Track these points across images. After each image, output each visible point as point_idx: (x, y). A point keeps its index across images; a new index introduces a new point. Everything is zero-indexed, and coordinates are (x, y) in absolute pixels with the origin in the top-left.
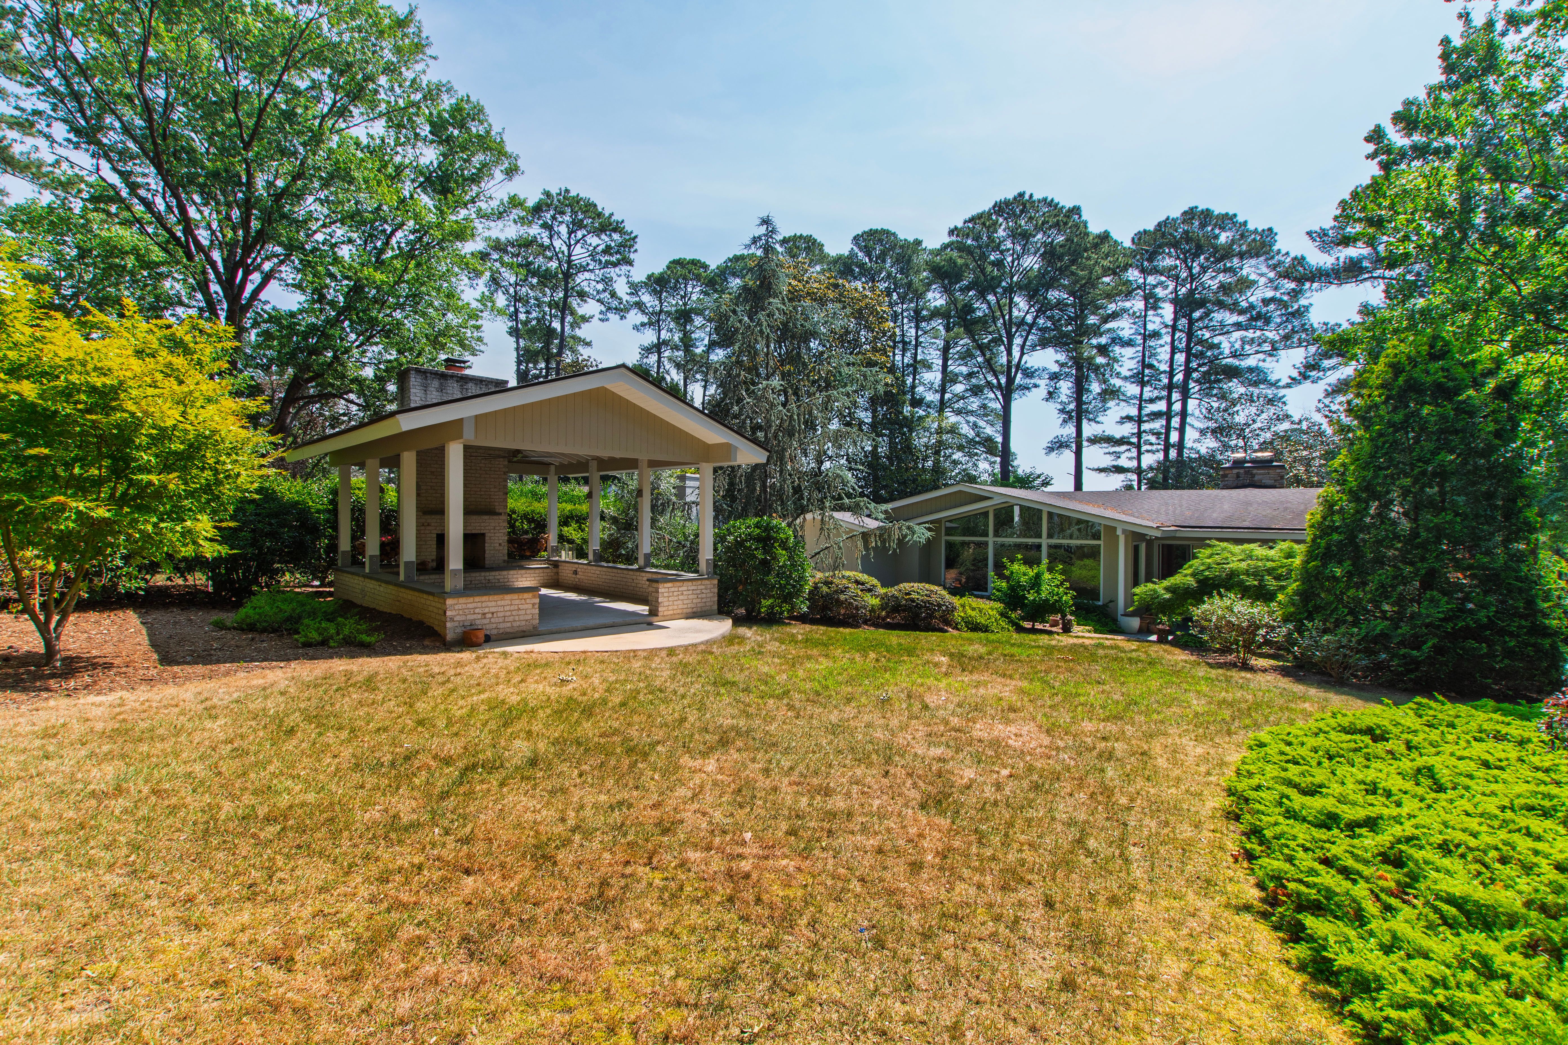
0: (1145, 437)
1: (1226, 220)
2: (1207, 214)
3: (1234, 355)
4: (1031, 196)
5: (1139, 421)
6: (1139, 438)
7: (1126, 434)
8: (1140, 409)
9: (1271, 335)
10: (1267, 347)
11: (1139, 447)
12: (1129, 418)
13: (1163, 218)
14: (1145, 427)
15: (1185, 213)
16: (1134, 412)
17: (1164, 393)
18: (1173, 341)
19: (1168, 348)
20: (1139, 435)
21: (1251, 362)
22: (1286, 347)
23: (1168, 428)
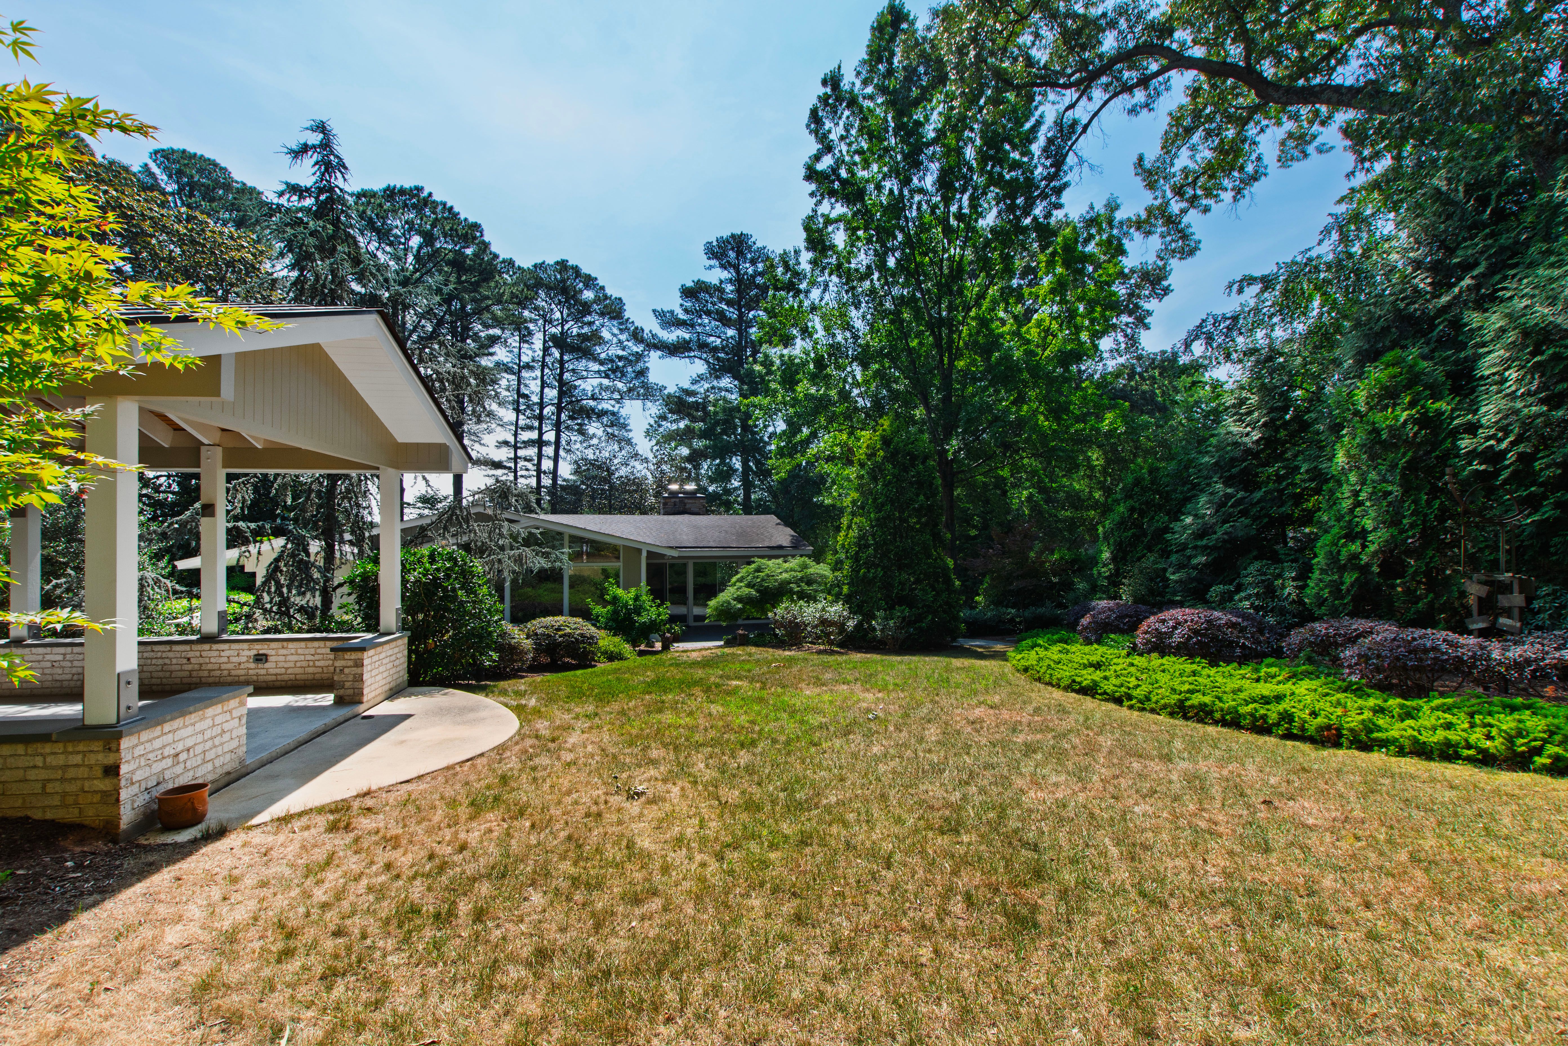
0: (521, 463)
1: (589, 281)
2: (576, 270)
3: (593, 398)
4: (430, 195)
5: (516, 448)
6: (516, 464)
7: (504, 458)
8: (516, 435)
9: (620, 385)
10: (616, 396)
11: (515, 472)
12: (506, 443)
13: (540, 261)
14: (521, 453)
15: (557, 263)
16: (511, 439)
17: (536, 424)
18: (542, 376)
19: (539, 382)
20: (516, 459)
21: (605, 406)
22: (631, 399)
23: (540, 456)
